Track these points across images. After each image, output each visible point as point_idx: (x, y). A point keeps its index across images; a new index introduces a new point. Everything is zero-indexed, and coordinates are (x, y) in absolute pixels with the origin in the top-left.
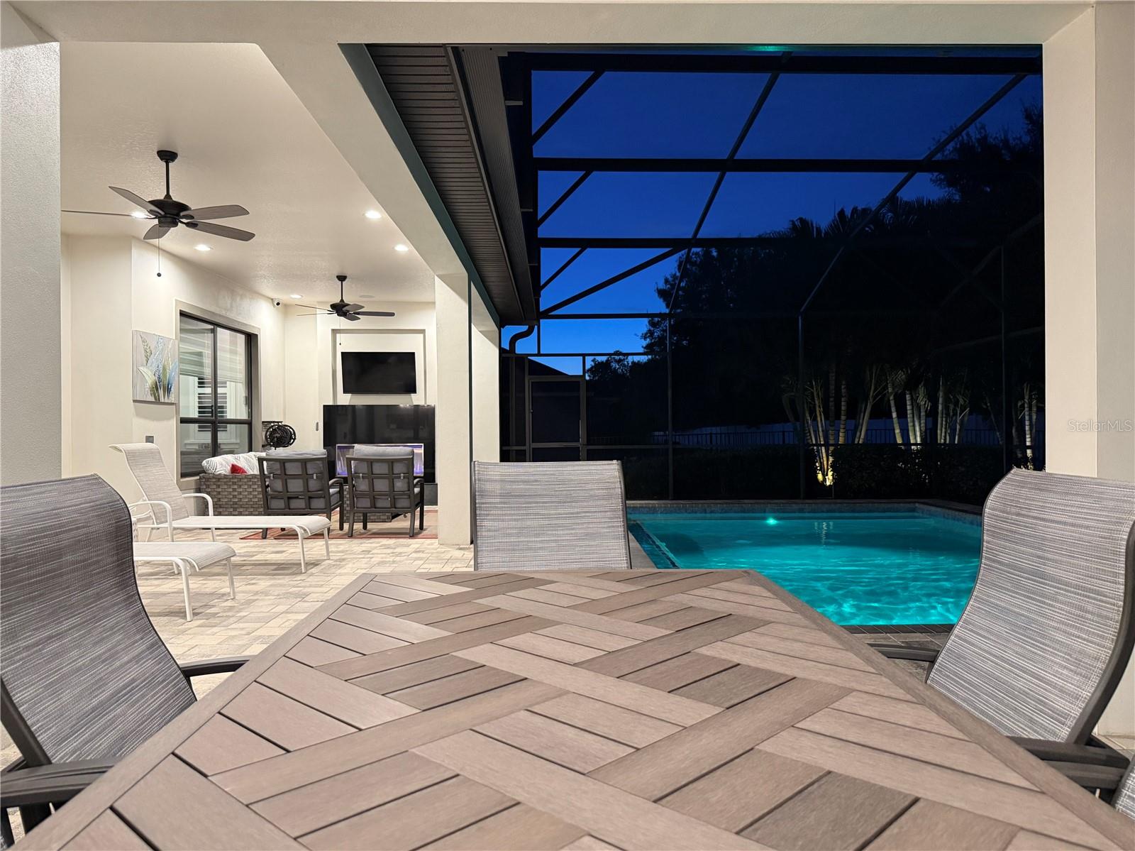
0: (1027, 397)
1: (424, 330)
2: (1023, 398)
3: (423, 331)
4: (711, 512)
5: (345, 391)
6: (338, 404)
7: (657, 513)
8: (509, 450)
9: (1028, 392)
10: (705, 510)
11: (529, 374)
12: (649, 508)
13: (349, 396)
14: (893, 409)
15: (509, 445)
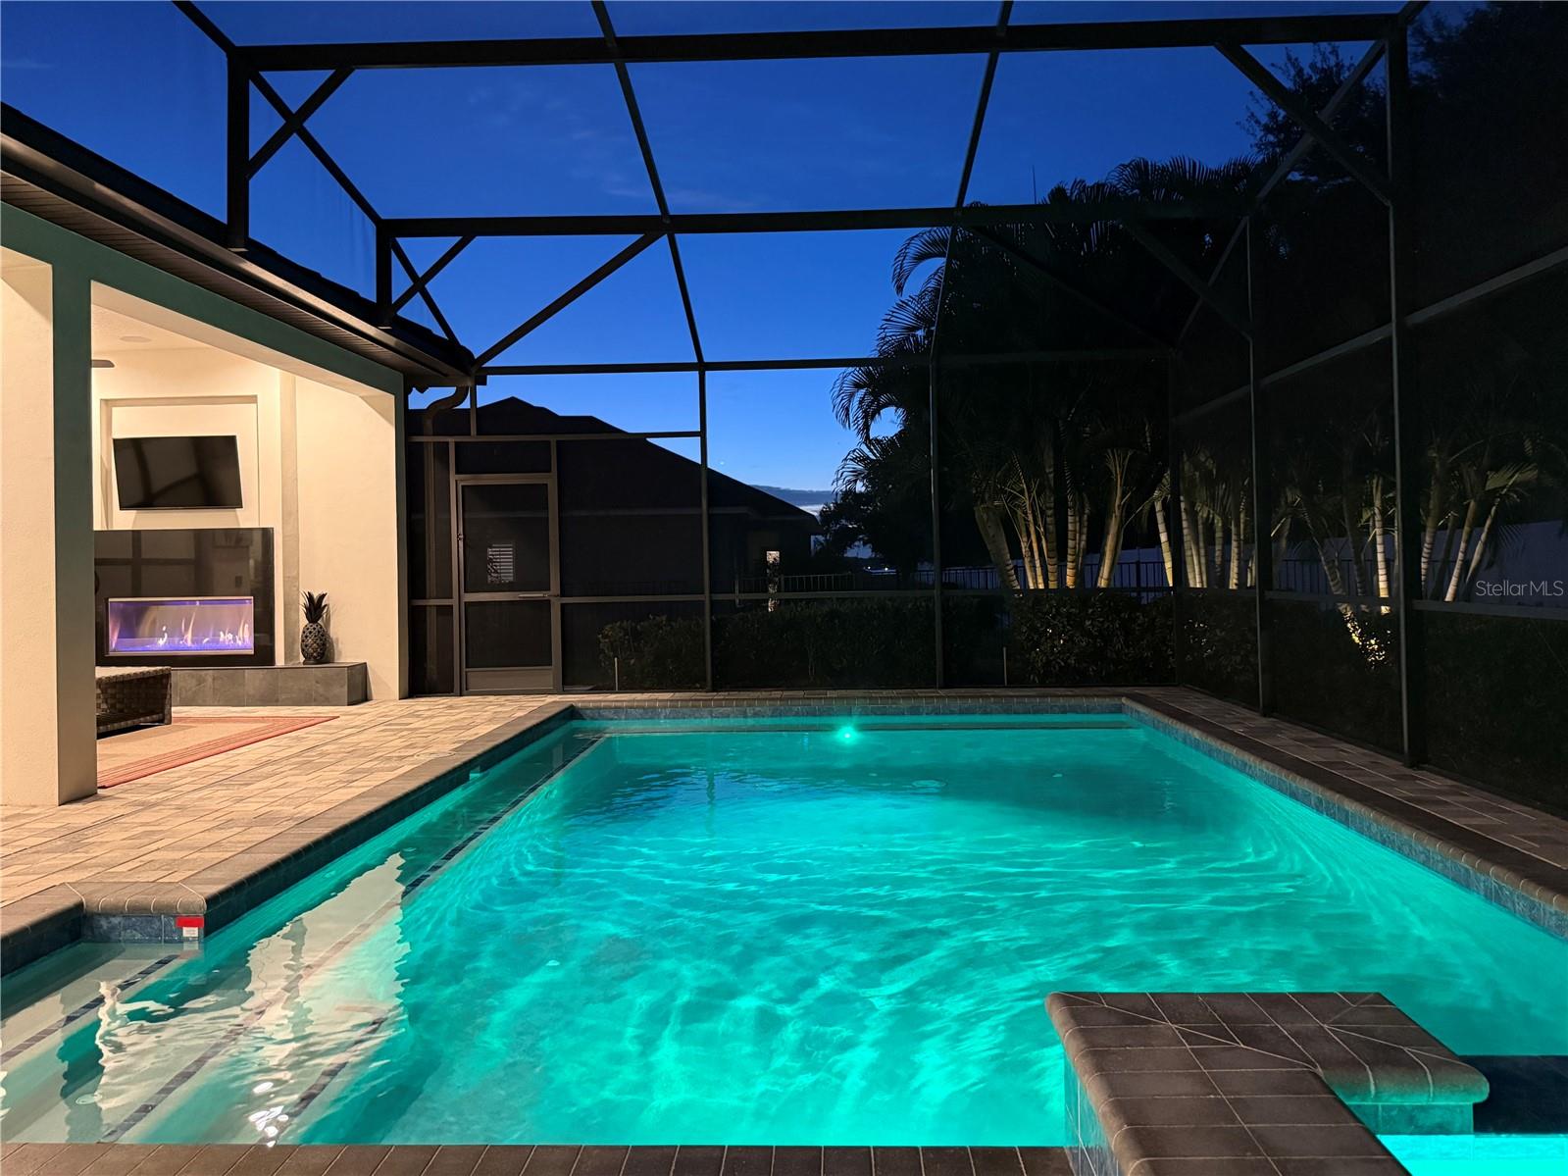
0: (1377, 503)
1: (256, 396)
2: (1371, 505)
3: (253, 399)
4: (756, 715)
5: (122, 507)
6: (115, 529)
7: (659, 718)
8: (426, 606)
9: (1379, 494)
10: (745, 712)
11: (458, 472)
12: (643, 708)
13: (132, 514)
14: (1161, 527)
15: (424, 598)
